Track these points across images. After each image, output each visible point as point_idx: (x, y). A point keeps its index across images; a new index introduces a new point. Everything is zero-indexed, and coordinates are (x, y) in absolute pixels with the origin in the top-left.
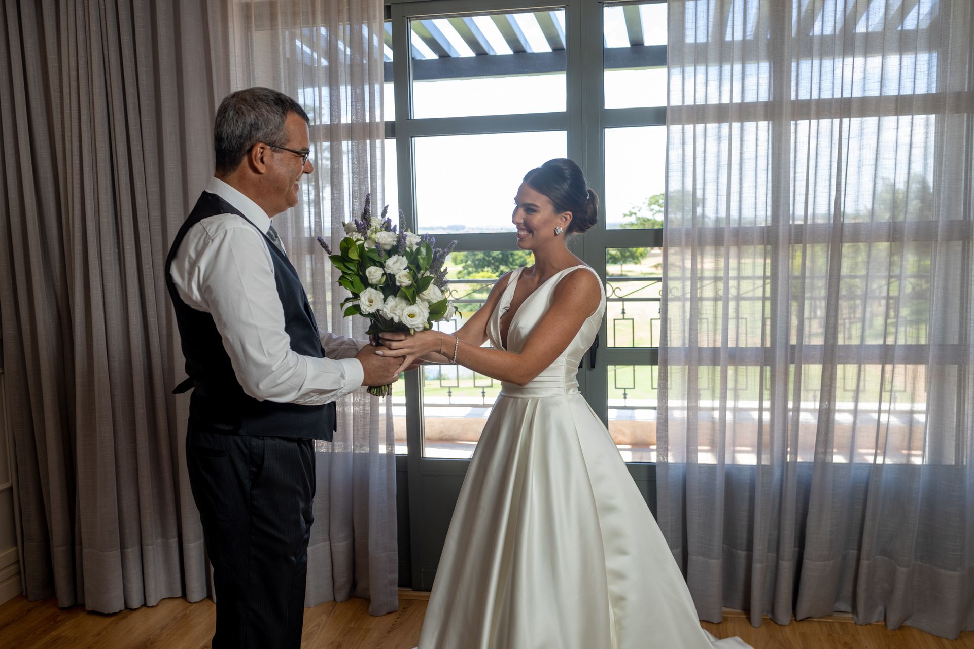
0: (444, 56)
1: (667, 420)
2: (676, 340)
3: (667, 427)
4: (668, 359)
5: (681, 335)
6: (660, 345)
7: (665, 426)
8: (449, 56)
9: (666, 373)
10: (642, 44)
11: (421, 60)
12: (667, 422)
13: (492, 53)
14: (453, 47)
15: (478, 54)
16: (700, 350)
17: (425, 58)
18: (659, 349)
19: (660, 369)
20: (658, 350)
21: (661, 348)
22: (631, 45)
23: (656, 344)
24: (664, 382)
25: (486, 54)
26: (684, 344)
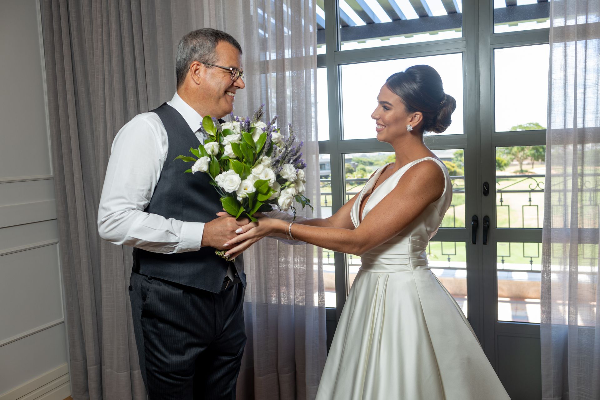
0: (370, 22)
1: (550, 289)
2: (557, 222)
3: (551, 295)
4: (551, 238)
5: (563, 218)
6: (543, 226)
7: (549, 294)
8: (374, 23)
9: (549, 250)
10: (515, 5)
11: (354, 27)
12: (551, 291)
13: (403, 19)
14: (376, 16)
15: (394, 20)
16: (581, 231)
17: (356, 25)
18: (543, 229)
19: (544, 246)
20: (542, 231)
21: (544, 229)
22: (507, 6)
23: (541, 226)
24: (547, 258)
25: (400, 19)
26: (565, 225)
